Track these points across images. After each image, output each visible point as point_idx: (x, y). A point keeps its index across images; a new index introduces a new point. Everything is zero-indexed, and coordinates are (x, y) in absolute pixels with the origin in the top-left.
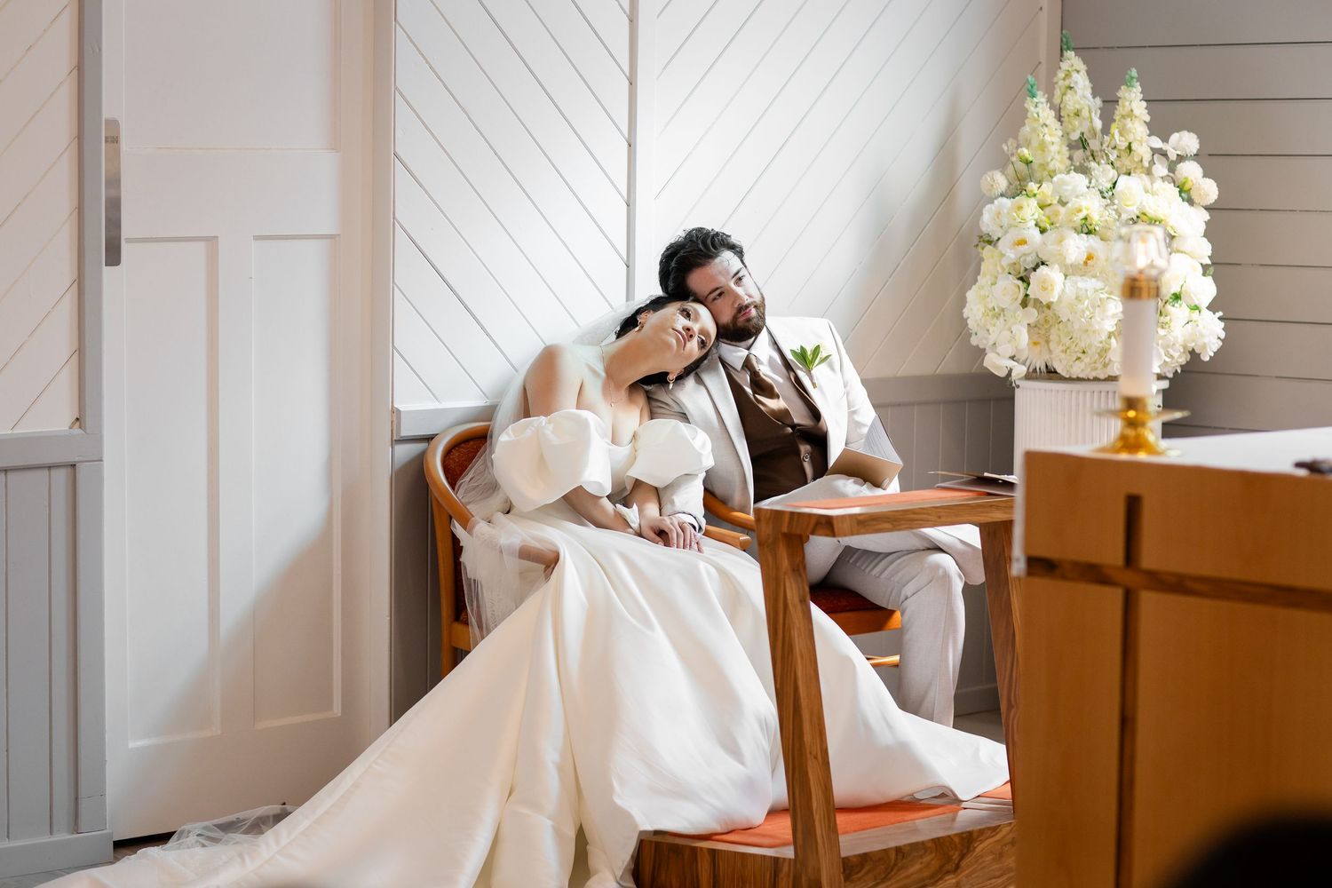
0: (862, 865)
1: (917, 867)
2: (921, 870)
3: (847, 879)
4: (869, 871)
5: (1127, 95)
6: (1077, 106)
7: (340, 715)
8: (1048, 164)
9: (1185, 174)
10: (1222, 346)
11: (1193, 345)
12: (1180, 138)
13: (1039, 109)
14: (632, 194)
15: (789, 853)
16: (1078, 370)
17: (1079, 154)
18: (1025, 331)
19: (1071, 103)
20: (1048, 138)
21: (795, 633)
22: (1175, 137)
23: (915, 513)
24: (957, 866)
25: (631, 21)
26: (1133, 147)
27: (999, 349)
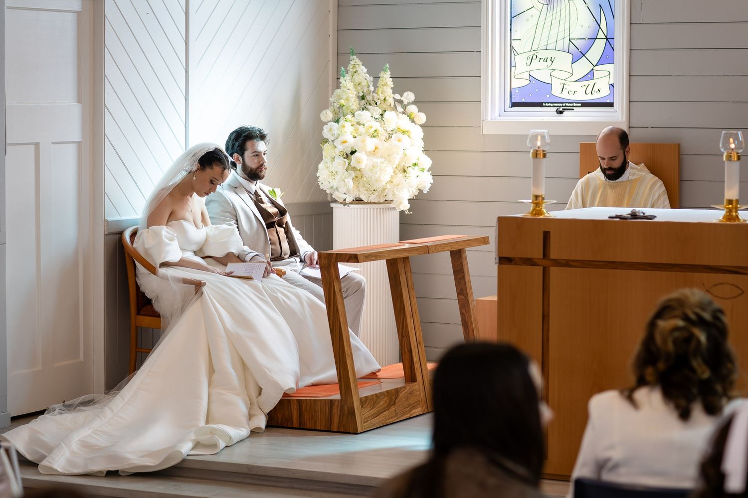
0: (366, 401)
1: (383, 402)
2: (384, 404)
3: (362, 406)
4: (369, 403)
5: (384, 76)
6: (360, 81)
7: (83, 360)
8: (350, 106)
9: (412, 111)
10: (431, 187)
11: (421, 186)
12: (408, 95)
13: (347, 82)
14: (187, 123)
15: (337, 397)
16: (373, 198)
17: (363, 102)
18: (351, 182)
19: (357, 79)
20: (351, 95)
21: (339, 304)
22: (405, 94)
23: (382, 253)
24: (395, 403)
25: (186, 44)
26: (387, 98)
27: (339, 190)
